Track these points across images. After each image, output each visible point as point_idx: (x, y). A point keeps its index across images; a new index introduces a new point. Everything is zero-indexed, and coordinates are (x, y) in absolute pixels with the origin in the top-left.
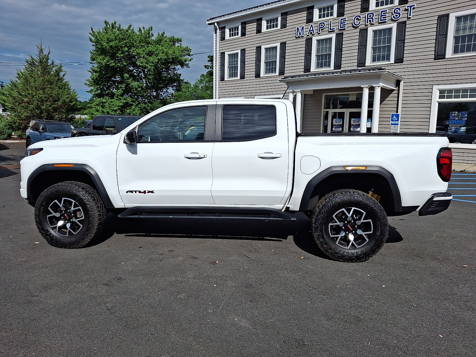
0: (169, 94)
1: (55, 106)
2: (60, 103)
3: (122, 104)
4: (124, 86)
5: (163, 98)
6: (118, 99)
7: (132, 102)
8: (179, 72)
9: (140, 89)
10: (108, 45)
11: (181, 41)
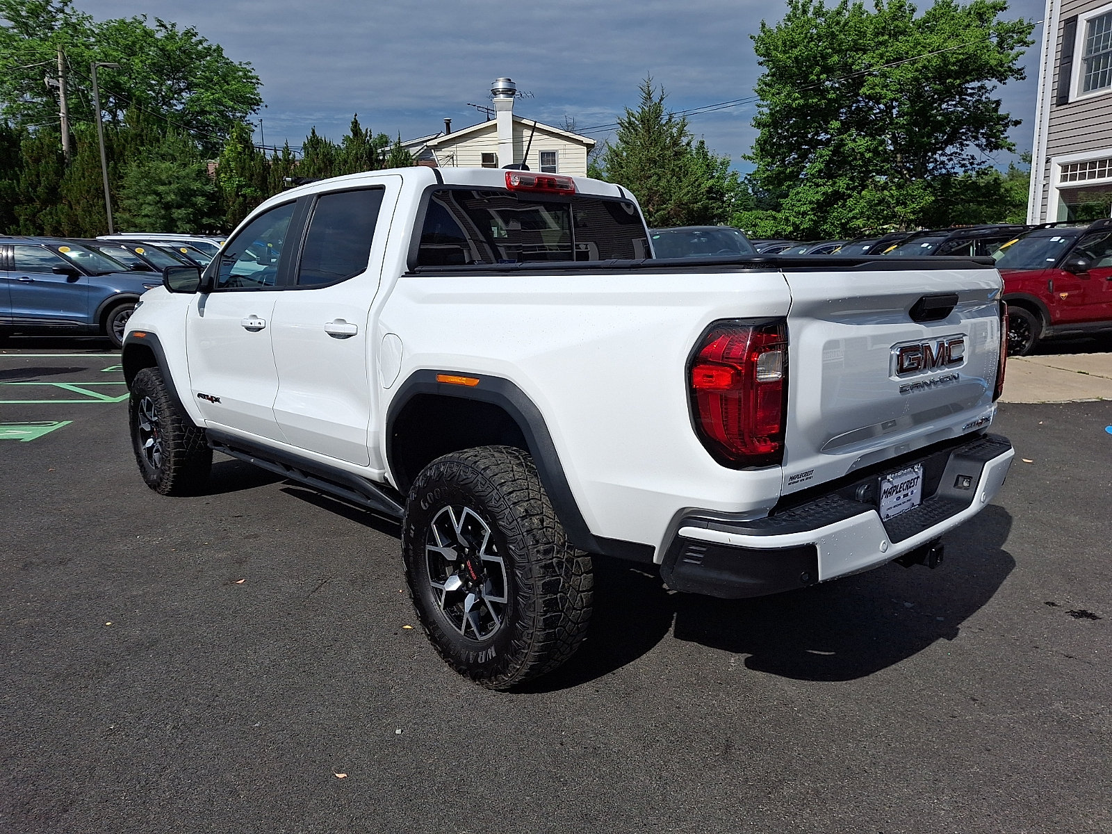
0: (964, 159)
1: (662, 212)
2: (670, 206)
3: (819, 197)
4: (831, 151)
5: (948, 171)
6: (812, 186)
7: (847, 189)
8: (993, 97)
9: (870, 154)
10: (789, 58)
11: (1005, 8)
